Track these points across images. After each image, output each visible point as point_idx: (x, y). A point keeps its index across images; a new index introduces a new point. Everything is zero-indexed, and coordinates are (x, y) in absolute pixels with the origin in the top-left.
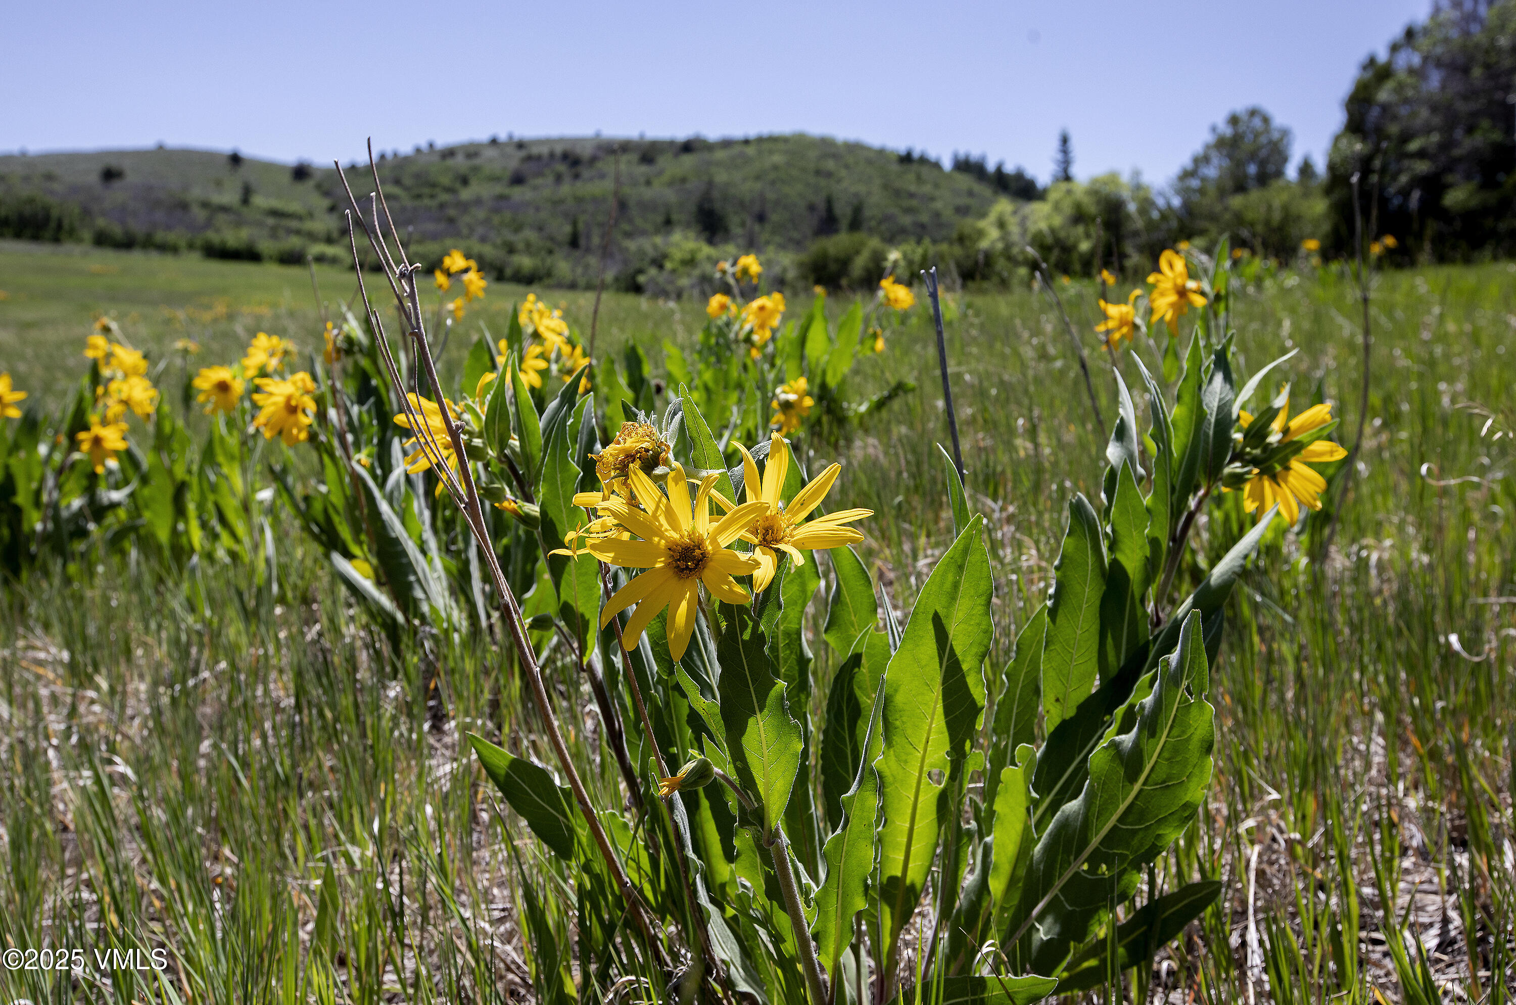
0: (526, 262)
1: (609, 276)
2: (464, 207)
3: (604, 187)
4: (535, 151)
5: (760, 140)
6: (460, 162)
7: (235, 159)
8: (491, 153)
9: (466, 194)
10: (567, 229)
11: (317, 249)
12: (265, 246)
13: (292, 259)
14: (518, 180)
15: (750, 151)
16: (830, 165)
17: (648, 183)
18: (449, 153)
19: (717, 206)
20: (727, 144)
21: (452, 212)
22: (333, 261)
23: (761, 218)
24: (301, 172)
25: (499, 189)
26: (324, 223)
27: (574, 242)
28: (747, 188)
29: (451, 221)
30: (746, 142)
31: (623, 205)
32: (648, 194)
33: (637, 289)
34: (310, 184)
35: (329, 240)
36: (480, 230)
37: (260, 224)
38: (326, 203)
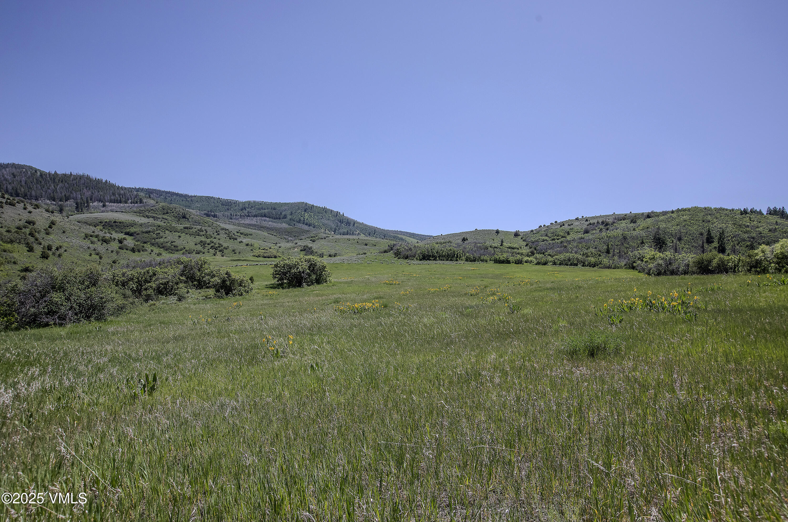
0: (592, 260)
1: (623, 264)
2: (569, 242)
3: (619, 232)
4: (592, 222)
5: (678, 210)
6: (566, 227)
7: (497, 232)
8: (577, 223)
9: (569, 238)
10: (605, 247)
11: (526, 258)
12: (511, 259)
13: (519, 262)
14: (586, 232)
15: (674, 215)
16: (709, 218)
17: (634, 230)
18: (562, 224)
19: (662, 236)
20: (664, 213)
21: (565, 244)
22: (531, 262)
23: (680, 239)
24: (516, 234)
25: (580, 235)
26: (526, 250)
27: (608, 252)
28: (674, 229)
29: (565, 247)
30: (673, 212)
31: (625, 238)
32: (635, 233)
33: (633, 268)
34: (520, 237)
35: (528, 256)
36: (575, 249)
37: (507, 252)
38: (525, 243)
